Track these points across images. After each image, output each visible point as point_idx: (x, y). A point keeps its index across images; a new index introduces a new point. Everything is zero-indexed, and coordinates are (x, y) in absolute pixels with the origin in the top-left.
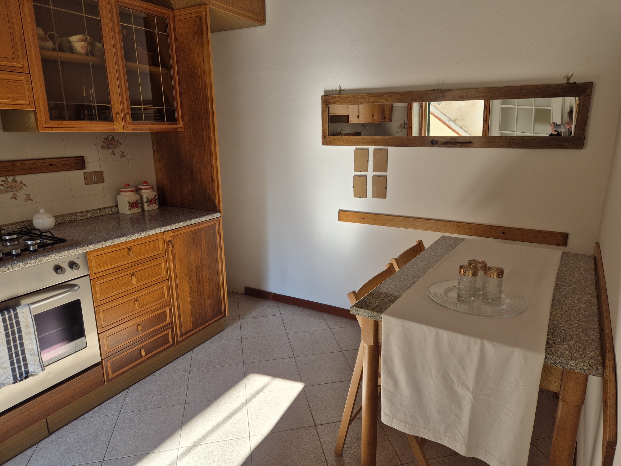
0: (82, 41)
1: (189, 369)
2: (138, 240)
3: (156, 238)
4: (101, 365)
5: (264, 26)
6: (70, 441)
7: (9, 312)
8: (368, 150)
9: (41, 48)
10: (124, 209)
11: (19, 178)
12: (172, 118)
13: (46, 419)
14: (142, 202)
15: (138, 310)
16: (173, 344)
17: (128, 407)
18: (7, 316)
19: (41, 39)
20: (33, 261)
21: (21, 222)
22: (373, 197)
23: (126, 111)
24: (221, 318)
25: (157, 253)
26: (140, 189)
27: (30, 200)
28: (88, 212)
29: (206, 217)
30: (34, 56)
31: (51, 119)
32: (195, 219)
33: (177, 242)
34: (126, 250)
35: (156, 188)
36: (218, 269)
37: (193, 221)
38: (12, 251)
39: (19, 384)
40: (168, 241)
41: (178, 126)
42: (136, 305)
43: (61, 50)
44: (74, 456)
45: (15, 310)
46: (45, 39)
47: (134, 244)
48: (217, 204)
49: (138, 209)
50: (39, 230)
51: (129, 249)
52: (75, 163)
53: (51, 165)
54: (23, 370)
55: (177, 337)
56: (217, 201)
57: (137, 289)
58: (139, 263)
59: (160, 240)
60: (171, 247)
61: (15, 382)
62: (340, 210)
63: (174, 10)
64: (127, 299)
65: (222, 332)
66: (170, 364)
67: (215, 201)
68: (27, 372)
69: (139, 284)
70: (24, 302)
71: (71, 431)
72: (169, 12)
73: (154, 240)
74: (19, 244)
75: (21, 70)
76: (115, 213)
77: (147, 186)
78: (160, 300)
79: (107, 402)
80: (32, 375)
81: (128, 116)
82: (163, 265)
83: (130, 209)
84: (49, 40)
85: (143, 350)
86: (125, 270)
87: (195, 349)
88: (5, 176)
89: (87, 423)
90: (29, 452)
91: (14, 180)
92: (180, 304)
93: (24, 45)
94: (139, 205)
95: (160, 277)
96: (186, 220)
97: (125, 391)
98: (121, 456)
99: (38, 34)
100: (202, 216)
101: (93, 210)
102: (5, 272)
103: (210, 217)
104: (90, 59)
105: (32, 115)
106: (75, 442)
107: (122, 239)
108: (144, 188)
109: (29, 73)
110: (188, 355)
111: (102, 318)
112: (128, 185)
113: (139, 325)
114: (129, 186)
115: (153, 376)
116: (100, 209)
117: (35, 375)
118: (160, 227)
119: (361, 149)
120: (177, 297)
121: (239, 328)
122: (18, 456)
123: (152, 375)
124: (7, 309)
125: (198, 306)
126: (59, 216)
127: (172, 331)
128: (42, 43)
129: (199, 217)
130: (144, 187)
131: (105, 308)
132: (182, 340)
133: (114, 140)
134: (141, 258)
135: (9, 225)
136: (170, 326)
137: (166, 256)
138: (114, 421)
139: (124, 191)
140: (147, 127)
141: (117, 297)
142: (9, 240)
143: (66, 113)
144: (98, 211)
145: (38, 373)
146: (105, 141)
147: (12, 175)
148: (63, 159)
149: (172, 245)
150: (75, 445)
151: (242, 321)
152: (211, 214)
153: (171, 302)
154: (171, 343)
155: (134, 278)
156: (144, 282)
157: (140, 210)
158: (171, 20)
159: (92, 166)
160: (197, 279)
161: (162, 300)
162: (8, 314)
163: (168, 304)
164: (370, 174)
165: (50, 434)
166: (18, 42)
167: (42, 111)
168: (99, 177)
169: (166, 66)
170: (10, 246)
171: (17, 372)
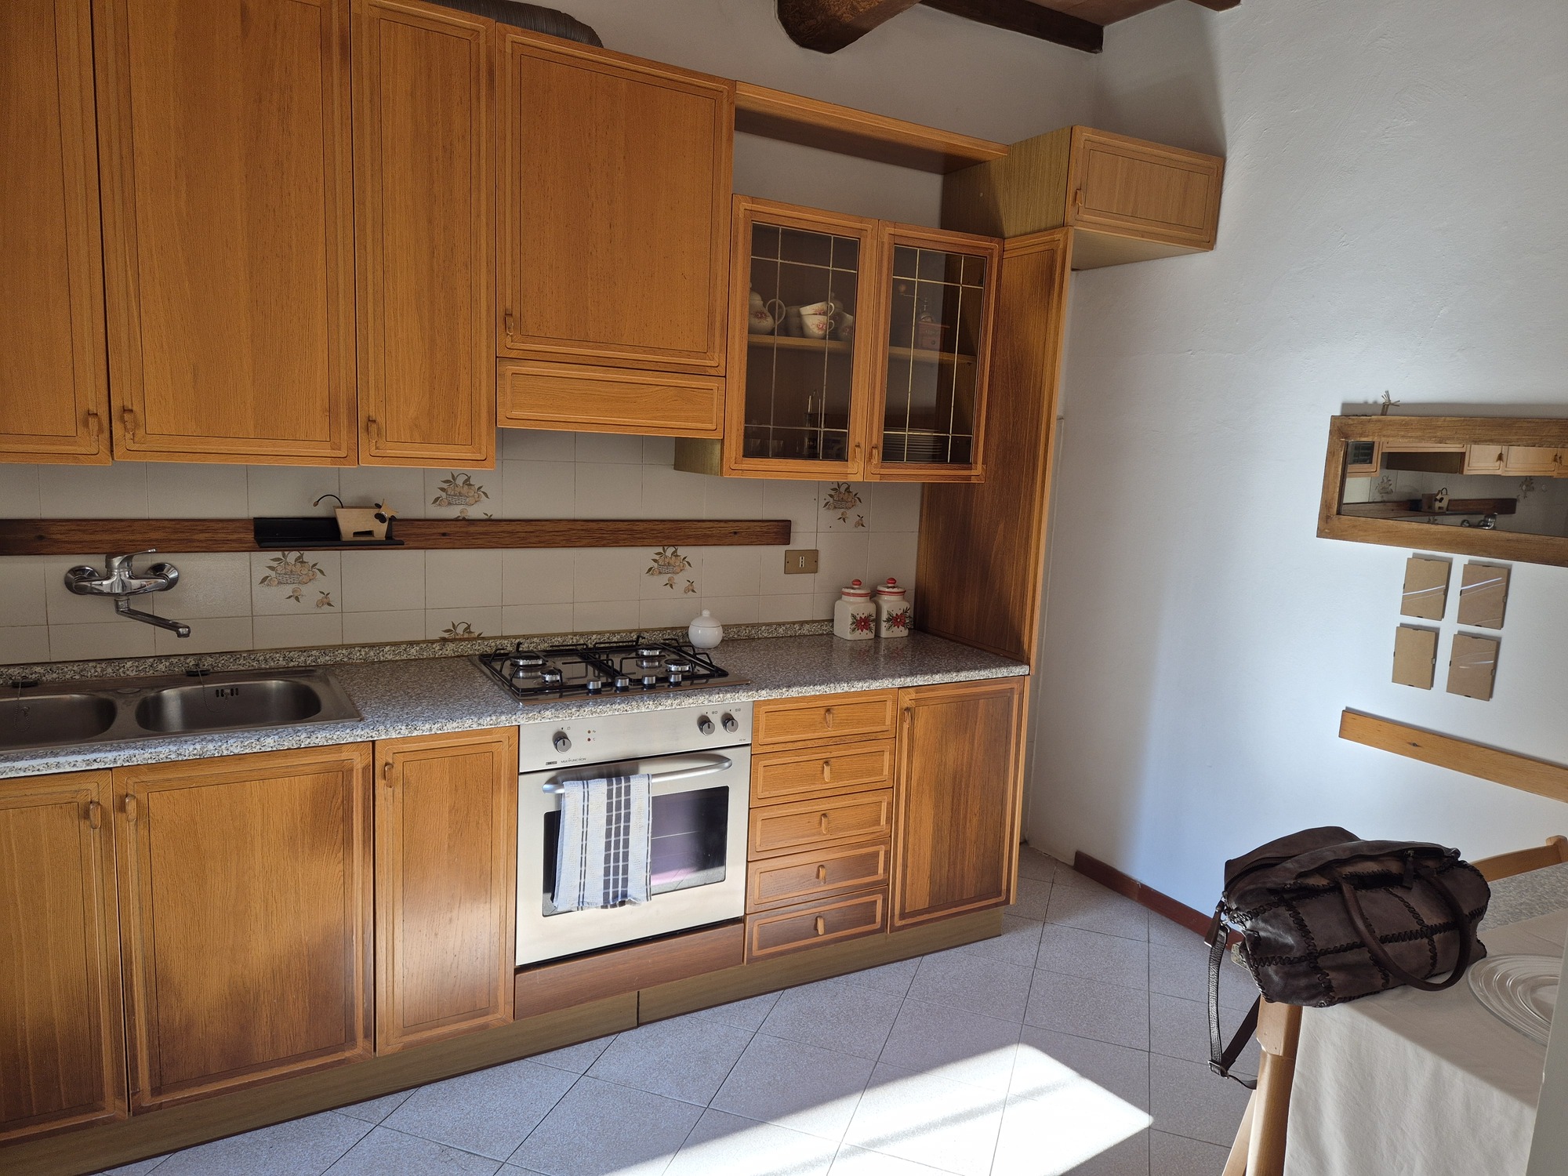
0: (820, 314)
1: (904, 994)
2: (846, 694)
3: (882, 698)
4: (743, 925)
5: (1210, 254)
6: (665, 1050)
7: (619, 782)
8: (1449, 564)
9: (752, 331)
10: (844, 629)
11: (682, 551)
12: (962, 457)
13: (638, 992)
14: (877, 620)
15: (824, 835)
16: (883, 929)
17: (774, 1025)
18: (615, 786)
19: (758, 314)
20: (669, 702)
21: (672, 629)
22: (1449, 690)
23: (875, 441)
24: (996, 905)
25: (879, 729)
26: (880, 593)
27: (693, 591)
28: (780, 624)
29: (994, 670)
30: (737, 346)
31: (744, 456)
32: (968, 671)
33: (923, 715)
34: (822, 711)
35: (911, 594)
36: (1004, 792)
37: (963, 676)
38: (643, 677)
39: (610, 911)
40: (904, 708)
41: (973, 472)
42: (823, 824)
43: (785, 331)
44: (666, 1079)
45: (628, 780)
46: (762, 313)
47: (839, 702)
48: (1026, 647)
49: (867, 631)
50: (693, 646)
51: (828, 711)
52: (774, 532)
53: (735, 533)
54: (620, 889)
55: (893, 916)
56: (1026, 640)
57: (828, 793)
58: (840, 741)
59: (889, 704)
60: (908, 720)
61: (604, 907)
62: (1347, 708)
63: (1004, 239)
64: (809, 809)
65: (995, 939)
66: (871, 970)
67: (1022, 639)
68: (625, 895)
69: (835, 785)
70: (645, 769)
71: (671, 1033)
72: (994, 245)
73: (876, 700)
74: (660, 666)
75: (712, 372)
76: (827, 634)
77: (894, 587)
78: (870, 826)
79: (741, 1002)
80: (631, 902)
81: (875, 452)
82: (887, 756)
83: (854, 630)
84: (768, 314)
85: (822, 920)
86: (814, 750)
87: (927, 958)
88: (663, 546)
89: (700, 1029)
90: (602, 1043)
91: (674, 554)
92: (910, 846)
93: (726, 327)
94: (872, 625)
95: (877, 778)
96: (948, 671)
97: (776, 993)
98: (739, 1112)
99: (751, 306)
100: (985, 668)
101: (788, 623)
102: (625, 712)
103: (1003, 672)
104: (829, 345)
105: (718, 447)
106: (673, 1054)
107: (818, 688)
108: (888, 592)
109: (725, 377)
110: (911, 965)
111: (758, 833)
112: (858, 582)
113: (822, 866)
114: (860, 584)
115: (832, 983)
116: (802, 623)
117: (635, 903)
118: (893, 676)
119: (1428, 559)
120: (905, 829)
121: (1037, 943)
122: (584, 1044)
123: (831, 980)
124: (618, 775)
125: (947, 862)
126: (731, 625)
127: (885, 901)
128: (756, 322)
129: (979, 669)
130: (887, 590)
131: (767, 814)
132: (903, 926)
133: (849, 492)
134: (847, 731)
135: (654, 630)
136: (882, 887)
137: (895, 737)
138: (743, 1042)
139: (848, 594)
140: (908, 473)
141: (792, 798)
142: (650, 658)
143: (772, 444)
144: (797, 627)
145: (639, 902)
146: (833, 493)
147: (673, 546)
148: (756, 524)
149: (912, 718)
150: (671, 1060)
151: (1048, 927)
152: (1007, 665)
153: (890, 836)
154: (878, 925)
155: (827, 769)
156: (846, 783)
157: (871, 636)
158: (996, 260)
159: (801, 540)
160: (953, 802)
161: (874, 828)
162: (617, 784)
163: (885, 840)
164: (1449, 627)
165: (639, 1025)
166: (718, 324)
167: (734, 442)
168: (808, 562)
169: (969, 349)
170: (647, 667)
171: (611, 890)
